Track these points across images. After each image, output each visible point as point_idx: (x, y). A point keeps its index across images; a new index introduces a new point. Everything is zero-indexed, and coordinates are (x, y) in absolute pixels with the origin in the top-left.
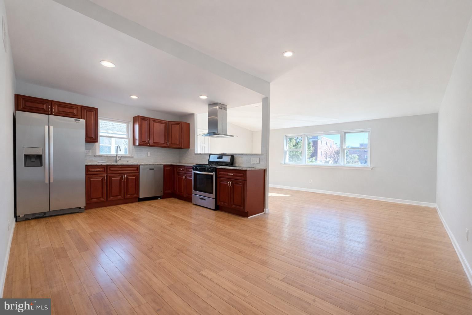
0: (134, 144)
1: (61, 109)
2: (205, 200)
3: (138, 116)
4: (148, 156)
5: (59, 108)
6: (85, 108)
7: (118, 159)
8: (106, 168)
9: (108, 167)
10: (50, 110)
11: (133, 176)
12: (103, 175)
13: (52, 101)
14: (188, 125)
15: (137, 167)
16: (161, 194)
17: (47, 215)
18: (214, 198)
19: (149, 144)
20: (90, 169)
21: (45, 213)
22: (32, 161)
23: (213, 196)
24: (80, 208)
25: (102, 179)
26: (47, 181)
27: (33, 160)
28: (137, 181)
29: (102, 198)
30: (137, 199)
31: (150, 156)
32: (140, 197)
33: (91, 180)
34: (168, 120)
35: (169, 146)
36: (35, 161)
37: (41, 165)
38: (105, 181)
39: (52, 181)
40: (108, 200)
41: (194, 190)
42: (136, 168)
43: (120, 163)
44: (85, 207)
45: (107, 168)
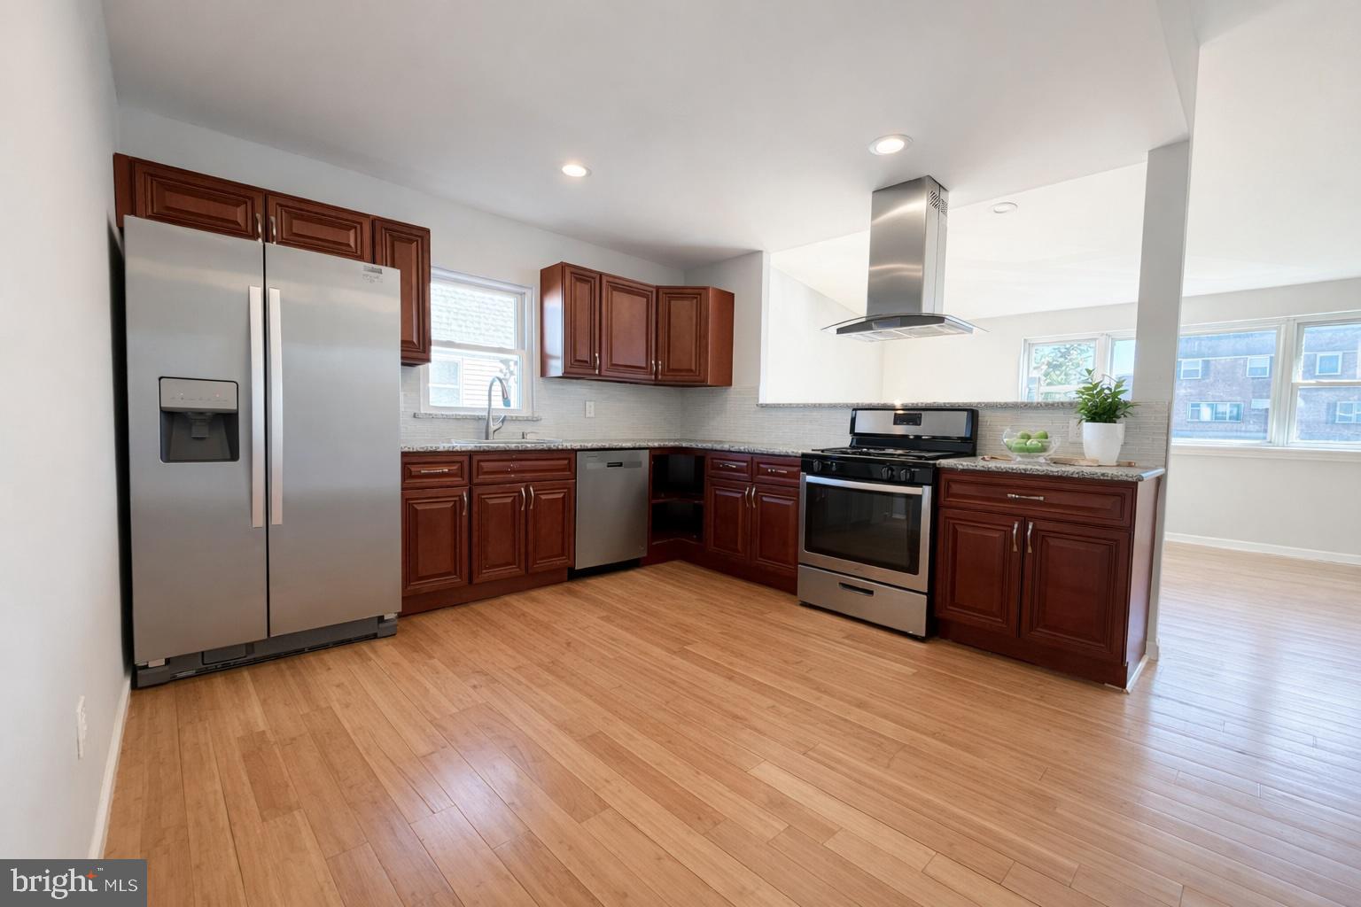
0: (543, 373)
1: (299, 226)
2: (871, 593)
3: (563, 266)
4: (588, 415)
5: (295, 222)
6: (390, 226)
7: (493, 427)
8: (466, 464)
9: (476, 458)
10: (260, 230)
11: (553, 489)
12: (456, 491)
13: (267, 194)
14: (727, 299)
15: (570, 459)
16: (642, 553)
17: (257, 655)
18: (926, 591)
19: (597, 372)
20: (414, 469)
21: (250, 646)
22: (194, 438)
23: (921, 580)
24: (381, 619)
25: (455, 505)
26: (259, 521)
27: (199, 430)
28: (567, 507)
29: (455, 574)
30: (566, 574)
31: (592, 415)
32: (576, 568)
33: (419, 507)
34: (655, 284)
35: (660, 377)
36: (207, 436)
37: (234, 456)
38: (464, 514)
39: (277, 517)
40: (475, 581)
41: (808, 547)
42: (562, 462)
43: (499, 441)
44: (401, 616)
45: (469, 462)
